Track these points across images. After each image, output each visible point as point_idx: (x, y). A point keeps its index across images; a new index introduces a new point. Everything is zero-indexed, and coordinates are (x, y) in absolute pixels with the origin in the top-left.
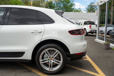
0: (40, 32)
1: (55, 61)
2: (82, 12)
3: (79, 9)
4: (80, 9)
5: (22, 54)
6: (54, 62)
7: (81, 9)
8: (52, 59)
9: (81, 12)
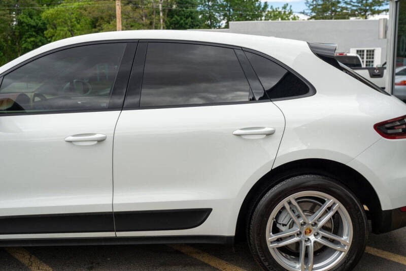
0: (269, 134)
1: (323, 237)
2: (294, 19)
3: (284, 8)
5: (199, 215)
6: (319, 240)
7: (292, 8)
8: (310, 231)
9: (291, 20)
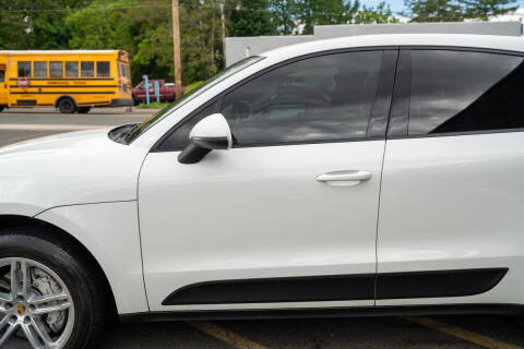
2: (393, 21)
3: (381, 7)
4: (385, 8)
7: (391, 8)
9: (389, 22)
